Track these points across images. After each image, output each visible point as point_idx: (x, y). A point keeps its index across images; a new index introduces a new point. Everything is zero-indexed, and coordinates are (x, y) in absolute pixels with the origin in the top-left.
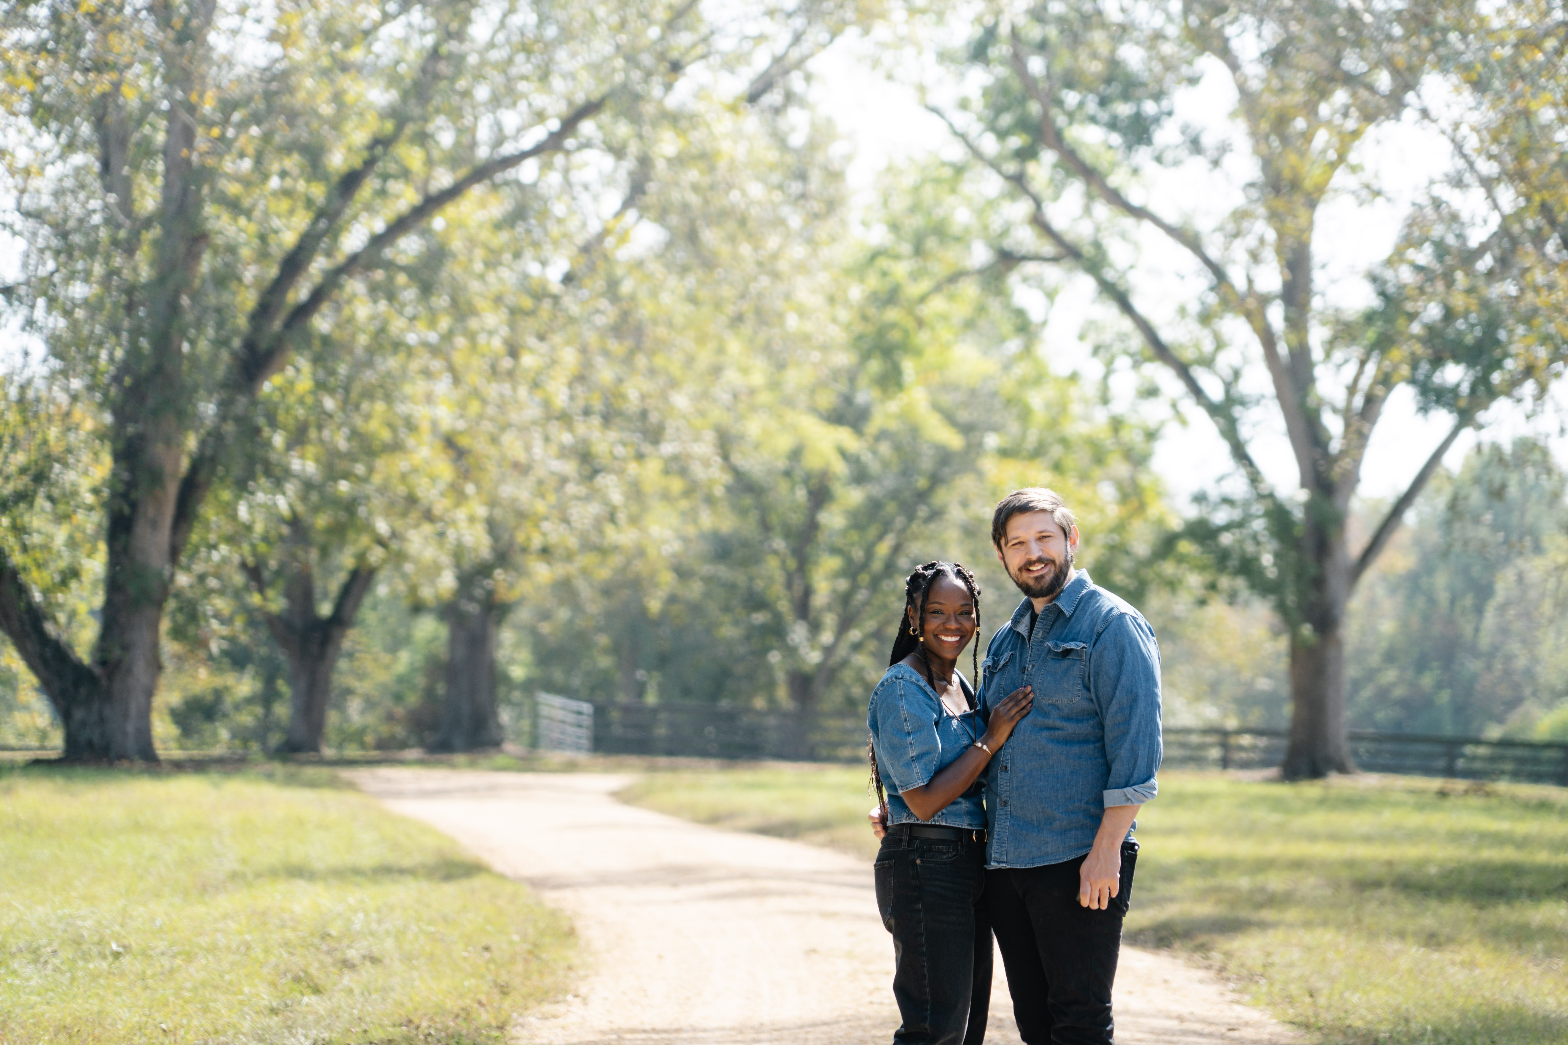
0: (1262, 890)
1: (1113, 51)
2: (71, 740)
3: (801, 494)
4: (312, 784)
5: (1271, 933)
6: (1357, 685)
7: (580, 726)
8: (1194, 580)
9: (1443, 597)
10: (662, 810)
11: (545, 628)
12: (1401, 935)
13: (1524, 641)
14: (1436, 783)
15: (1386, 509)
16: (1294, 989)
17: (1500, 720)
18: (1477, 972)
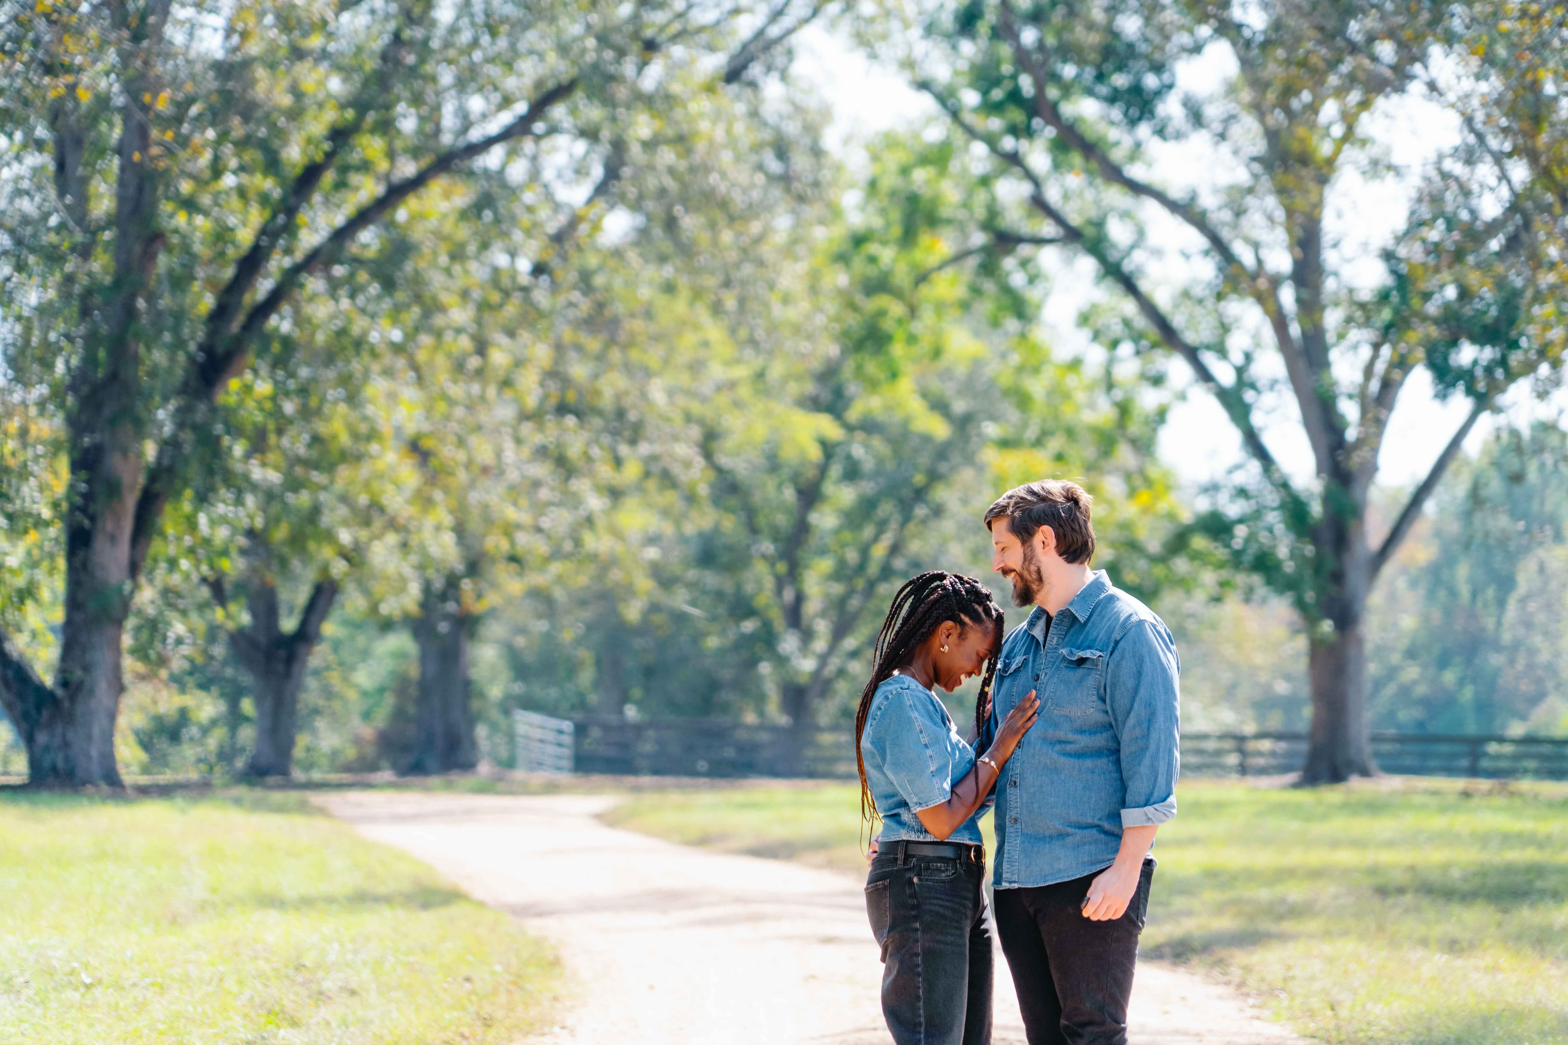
0: (1283, 901)
1: (1111, 21)
2: (34, 764)
3: (789, 494)
4: (281, 809)
5: (1291, 945)
6: (1379, 684)
7: (560, 745)
8: (1209, 577)
9: (1465, 591)
10: (649, 833)
11: (520, 641)
12: (1424, 942)
13: (1546, 633)
14: (1460, 783)
15: (1405, 499)
16: (1315, 1003)
17: (1524, 717)
18: (1500, 976)
